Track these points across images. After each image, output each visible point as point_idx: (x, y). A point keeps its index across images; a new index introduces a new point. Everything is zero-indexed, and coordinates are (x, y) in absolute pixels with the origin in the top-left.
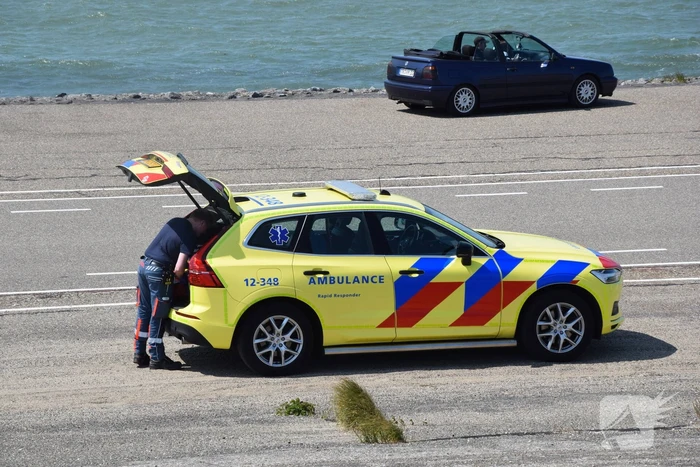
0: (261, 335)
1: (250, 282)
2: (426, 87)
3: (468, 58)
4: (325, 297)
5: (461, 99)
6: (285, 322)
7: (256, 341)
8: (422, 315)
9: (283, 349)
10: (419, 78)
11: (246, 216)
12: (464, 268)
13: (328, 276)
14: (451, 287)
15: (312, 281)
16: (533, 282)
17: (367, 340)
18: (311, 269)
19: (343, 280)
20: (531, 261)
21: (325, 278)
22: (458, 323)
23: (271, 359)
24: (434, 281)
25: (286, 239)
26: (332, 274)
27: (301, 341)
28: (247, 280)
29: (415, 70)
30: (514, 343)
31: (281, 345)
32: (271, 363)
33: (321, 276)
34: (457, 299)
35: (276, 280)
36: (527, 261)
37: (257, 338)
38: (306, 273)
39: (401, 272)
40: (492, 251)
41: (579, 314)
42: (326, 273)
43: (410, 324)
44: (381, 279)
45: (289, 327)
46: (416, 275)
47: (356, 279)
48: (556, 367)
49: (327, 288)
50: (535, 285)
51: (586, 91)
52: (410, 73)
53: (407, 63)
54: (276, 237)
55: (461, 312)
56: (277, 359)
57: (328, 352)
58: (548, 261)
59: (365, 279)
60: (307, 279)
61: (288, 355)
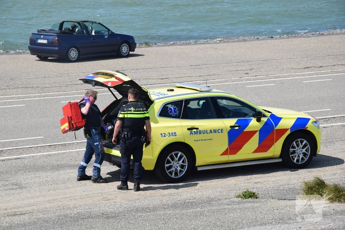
0: (169, 162)
1: (163, 135)
2: (55, 48)
3: (73, 34)
4: (197, 141)
5: (71, 54)
6: (179, 155)
7: (166, 165)
8: (240, 148)
9: (179, 169)
10: (50, 44)
11: (156, 102)
12: (258, 123)
13: (198, 130)
14: (252, 133)
15: (191, 133)
16: (288, 129)
17: (216, 162)
18: (190, 127)
19: (205, 132)
20: (286, 118)
21: (197, 131)
22: (256, 151)
23: (173, 174)
24: (245, 130)
25: (176, 112)
26: (200, 129)
27: (187, 164)
28: (161, 134)
29: (48, 40)
30: (281, 160)
31: (177, 167)
32: (173, 176)
33: (195, 130)
34: (255, 139)
35: (175, 133)
36: (284, 118)
37: (167, 164)
38: (188, 129)
39: (231, 127)
40: (268, 115)
41: (308, 144)
42: (197, 129)
43: (235, 153)
44: (222, 130)
45: (181, 157)
46: (237, 128)
47: (211, 132)
48: (300, 171)
49: (198, 137)
50: (289, 130)
51: (125, 49)
52: (45, 42)
53: (42, 36)
54: (171, 112)
55: (257, 146)
56: (176, 174)
57: (199, 169)
58: (293, 118)
59: (215, 131)
60: (189, 132)
61: (181, 171)
